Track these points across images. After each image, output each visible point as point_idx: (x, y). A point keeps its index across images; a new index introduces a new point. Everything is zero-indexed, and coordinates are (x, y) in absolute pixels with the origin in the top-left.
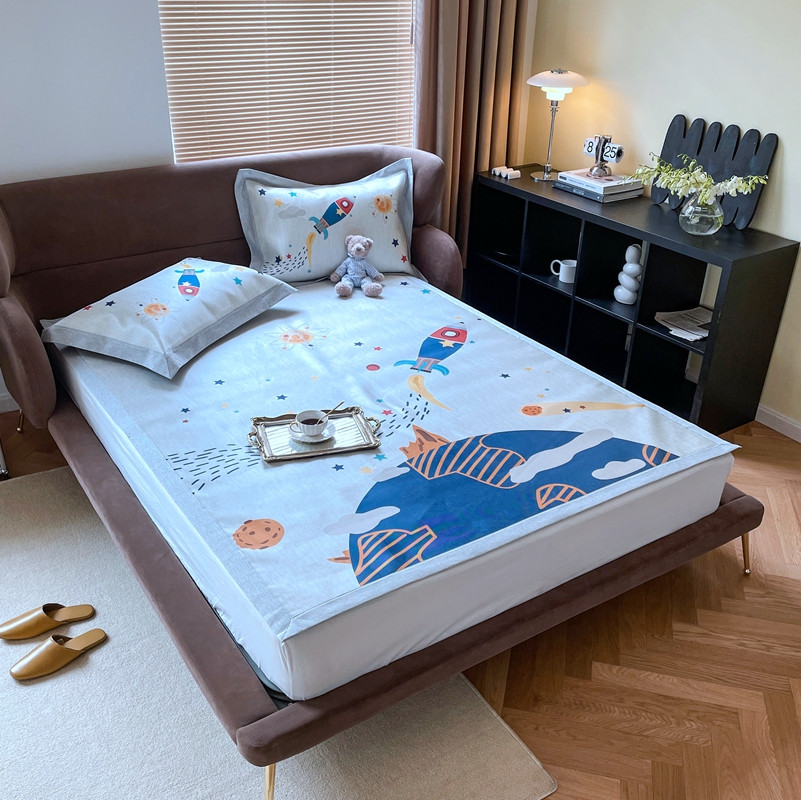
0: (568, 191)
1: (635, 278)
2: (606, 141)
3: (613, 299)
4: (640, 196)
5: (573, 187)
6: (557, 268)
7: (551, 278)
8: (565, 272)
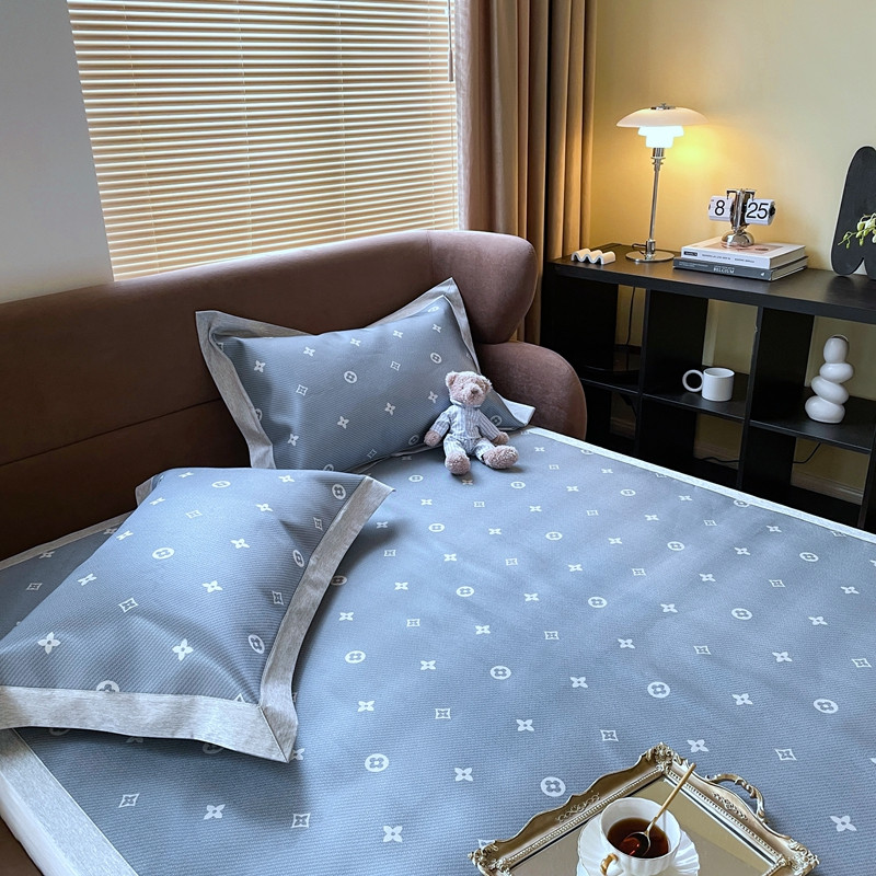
0: (706, 270)
1: (844, 384)
2: (748, 195)
3: (805, 417)
4: (805, 268)
5: (713, 265)
6: (696, 382)
7: (684, 397)
8: (712, 385)
